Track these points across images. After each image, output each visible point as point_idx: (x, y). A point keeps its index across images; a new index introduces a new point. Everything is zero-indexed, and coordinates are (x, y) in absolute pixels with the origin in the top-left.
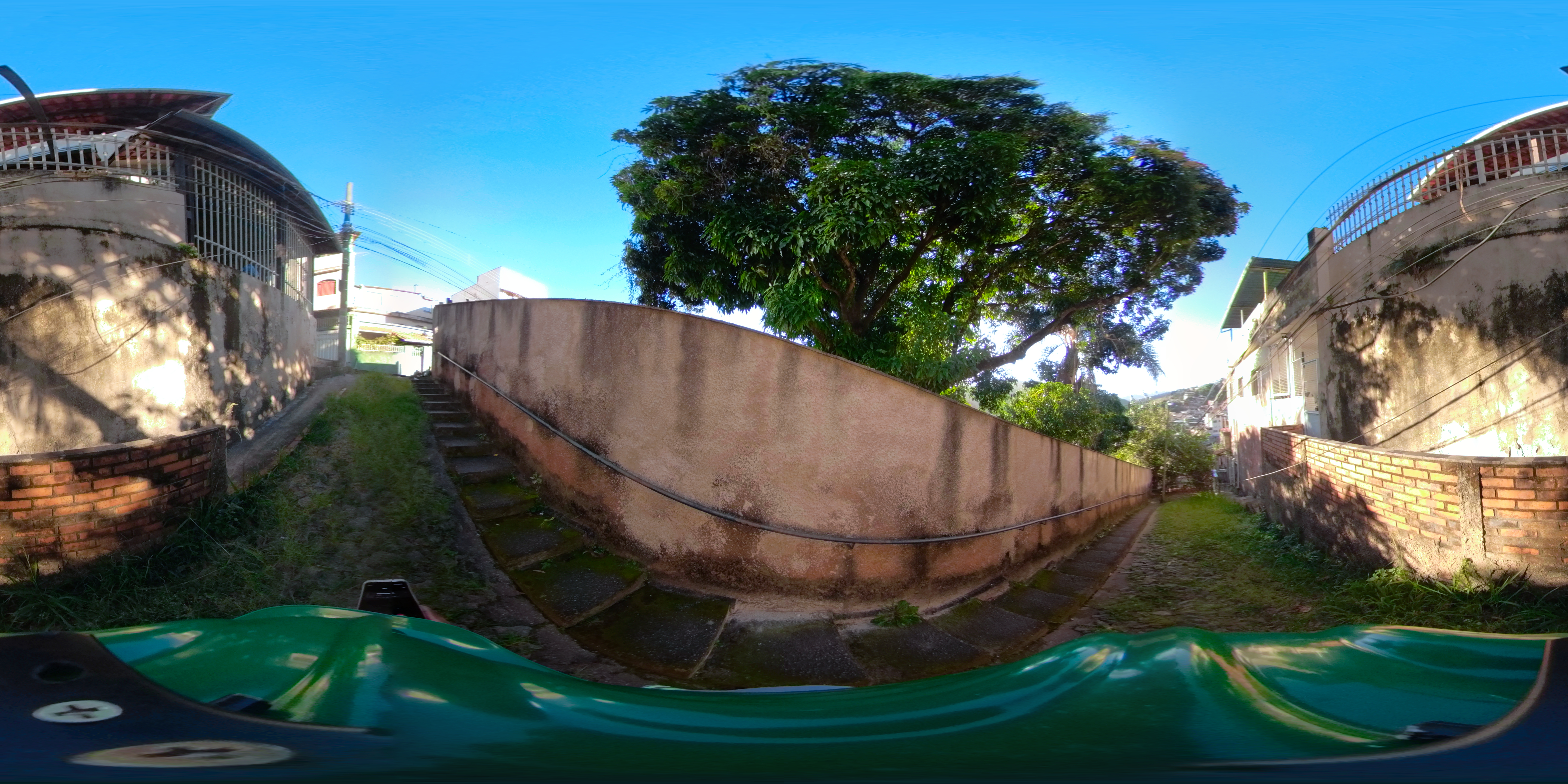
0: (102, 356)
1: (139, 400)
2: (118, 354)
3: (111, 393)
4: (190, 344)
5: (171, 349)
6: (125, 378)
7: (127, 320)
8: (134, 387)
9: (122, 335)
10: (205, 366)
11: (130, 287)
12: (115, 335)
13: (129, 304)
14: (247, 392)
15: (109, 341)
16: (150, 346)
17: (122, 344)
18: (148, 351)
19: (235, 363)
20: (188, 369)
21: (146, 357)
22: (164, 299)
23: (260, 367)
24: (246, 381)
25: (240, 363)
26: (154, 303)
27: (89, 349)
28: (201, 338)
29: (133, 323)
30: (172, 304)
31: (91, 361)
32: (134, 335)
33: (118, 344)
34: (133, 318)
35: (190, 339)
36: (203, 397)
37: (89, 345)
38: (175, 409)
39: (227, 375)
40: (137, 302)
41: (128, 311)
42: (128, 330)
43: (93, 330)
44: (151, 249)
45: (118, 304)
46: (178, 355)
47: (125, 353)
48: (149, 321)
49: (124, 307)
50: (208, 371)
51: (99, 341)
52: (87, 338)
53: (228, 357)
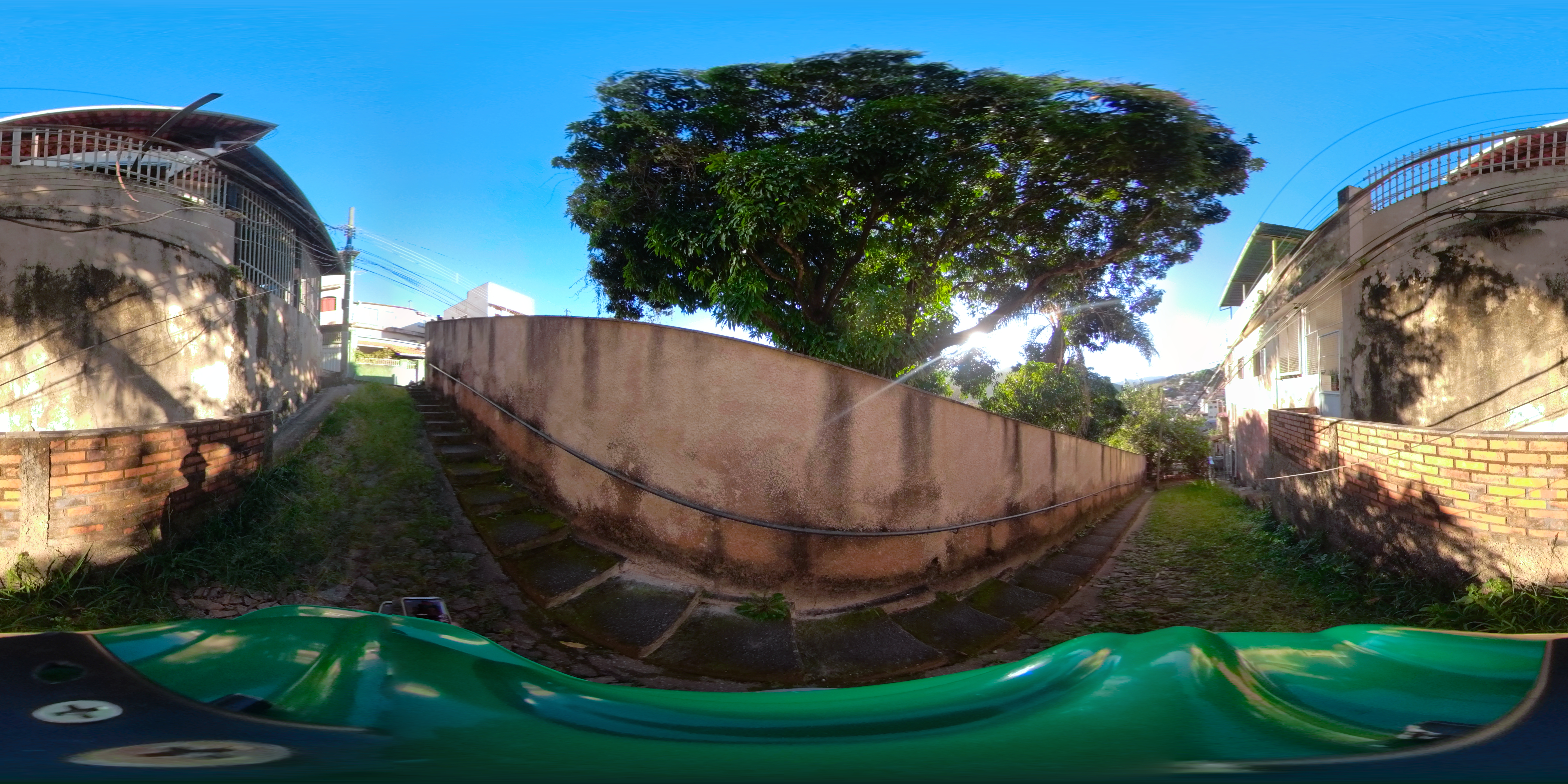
0: (170, 353)
1: (196, 393)
2: (182, 352)
3: (176, 385)
4: (232, 350)
5: (220, 353)
6: (186, 374)
7: (190, 325)
8: (192, 381)
9: (185, 337)
10: (242, 369)
11: (194, 298)
12: (181, 336)
13: (192, 312)
14: (272, 393)
15: (176, 341)
16: (205, 348)
17: (186, 345)
18: (204, 352)
19: (263, 369)
20: (231, 370)
21: (202, 358)
22: (217, 311)
23: (281, 374)
24: (271, 384)
25: (267, 368)
26: (210, 313)
27: (161, 345)
28: (241, 346)
29: (194, 329)
30: (222, 316)
31: (162, 356)
32: (194, 338)
33: (183, 344)
34: (194, 324)
35: (233, 346)
36: (241, 394)
37: (162, 343)
38: (221, 403)
39: (258, 378)
40: (198, 311)
41: (191, 318)
42: (190, 333)
43: (165, 330)
44: (210, 268)
45: (184, 310)
46: (224, 358)
47: (188, 352)
48: (205, 328)
49: (189, 314)
50: (244, 373)
51: (169, 340)
52: (160, 336)
53: (259, 364)
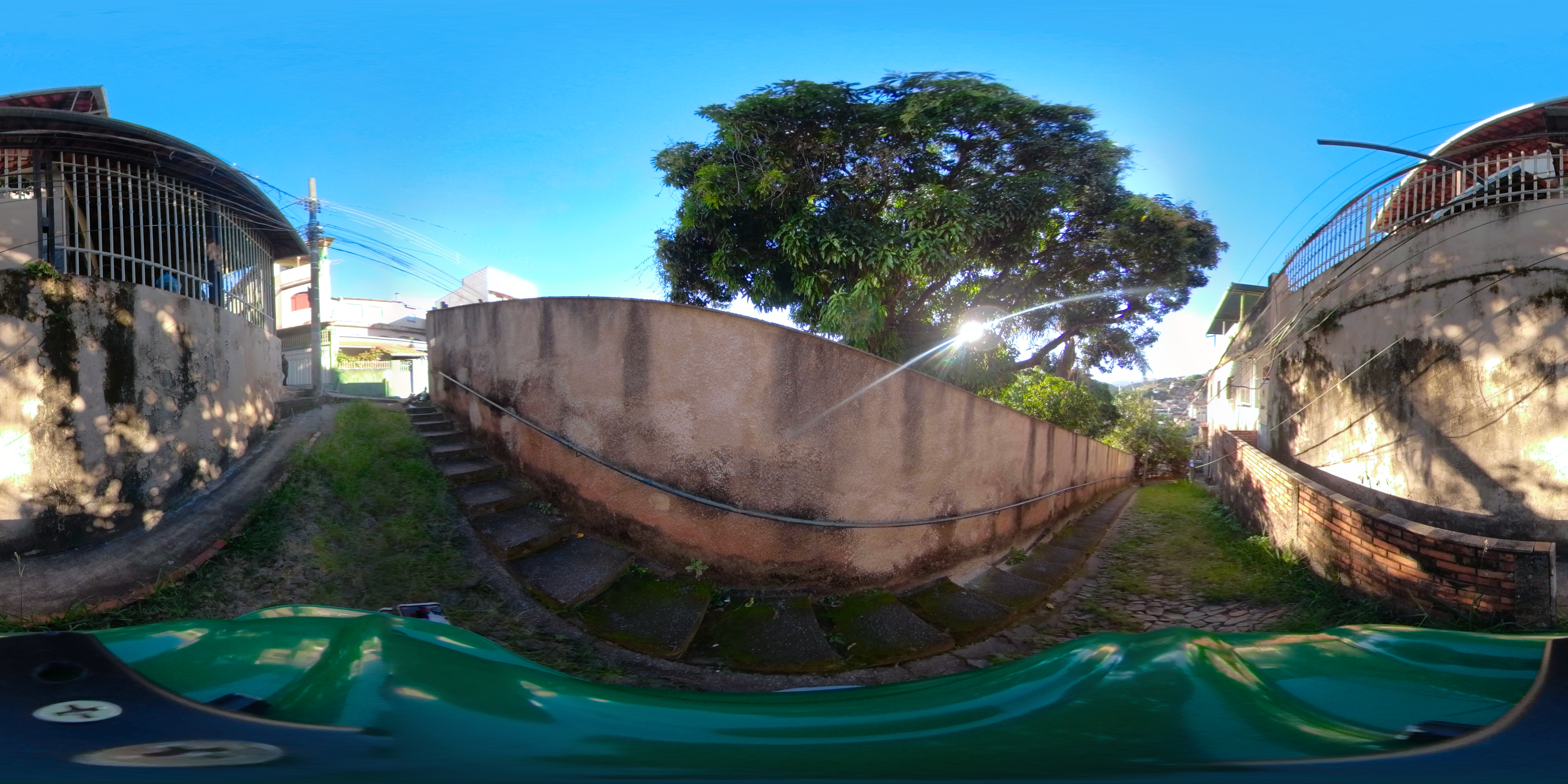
0: (1487, 421)
2: (1505, 419)
3: (1495, 461)
6: (1512, 448)
7: (1517, 379)
8: (1523, 459)
9: (1511, 397)
11: (1522, 337)
12: (1502, 396)
13: (1520, 359)
15: (1495, 405)
16: (1546, 409)
17: (1511, 408)
18: (1544, 415)
21: (1540, 424)
27: (1473, 413)
29: (1525, 382)
31: (1476, 426)
32: (1524, 398)
33: (1505, 408)
34: (1525, 376)
37: (1474, 409)
40: (1530, 355)
41: (1518, 368)
42: (1518, 390)
43: (1478, 393)
45: (1506, 360)
47: (1514, 419)
48: (1546, 377)
49: (1514, 363)
51: (1484, 406)
52: (1472, 401)
